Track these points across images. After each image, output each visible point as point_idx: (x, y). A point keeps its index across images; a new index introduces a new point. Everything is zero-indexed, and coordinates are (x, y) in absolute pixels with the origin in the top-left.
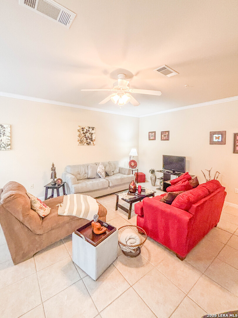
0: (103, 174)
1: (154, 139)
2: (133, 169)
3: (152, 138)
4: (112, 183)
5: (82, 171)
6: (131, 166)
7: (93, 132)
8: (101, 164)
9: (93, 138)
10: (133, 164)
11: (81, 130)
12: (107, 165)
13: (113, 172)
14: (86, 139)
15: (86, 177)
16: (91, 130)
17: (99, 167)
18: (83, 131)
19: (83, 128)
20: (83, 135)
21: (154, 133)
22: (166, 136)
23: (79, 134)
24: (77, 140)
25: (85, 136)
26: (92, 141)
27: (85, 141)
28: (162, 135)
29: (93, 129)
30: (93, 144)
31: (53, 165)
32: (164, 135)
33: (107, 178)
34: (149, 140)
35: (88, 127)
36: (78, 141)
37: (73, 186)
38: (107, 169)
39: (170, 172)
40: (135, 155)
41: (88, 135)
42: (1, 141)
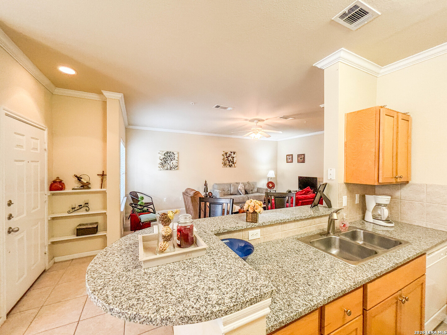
0: (243, 191)
1: (291, 161)
2: (271, 190)
3: (289, 161)
5: (226, 188)
6: (268, 187)
7: (234, 156)
8: (241, 183)
9: (235, 162)
10: (271, 185)
11: (225, 155)
12: (246, 185)
13: (252, 190)
14: (228, 162)
15: (229, 193)
16: (232, 154)
17: (239, 186)
18: (226, 155)
19: (226, 153)
20: (226, 159)
21: (291, 156)
22: (302, 159)
23: (223, 158)
24: (222, 163)
25: (228, 159)
26: (233, 163)
27: (228, 164)
28: (299, 158)
29: (234, 154)
30: (234, 166)
31: (206, 182)
33: (246, 195)
34: (287, 162)
35: (231, 152)
38: (247, 187)
40: (272, 177)
41: (230, 158)
42: (173, 163)
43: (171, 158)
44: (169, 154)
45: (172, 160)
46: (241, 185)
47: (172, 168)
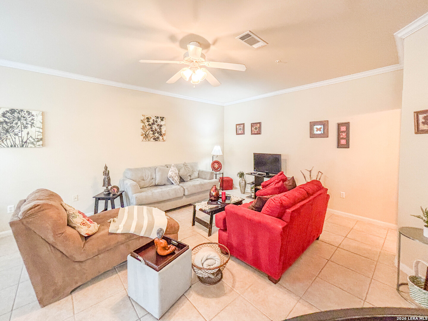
0: (177, 179)
1: (243, 133)
2: (217, 173)
3: (239, 133)
4: (188, 191)
5: (147, 176)
6: (214, 168)
7: (162, 123)
8: (174, 166)
9: (163, 132)
10: (217, 166)
11: (146, 121)
12: (182, 168)
13: (190, 176)
14: (152, 133)
15: (154, 184)
16: (159, 120)
17: (170, 171)
18: (148, 121)
19: (148, 118)
20: (148, 127)
21: (242, 126)
22: (257, 129)
23: (143, 126)
25: (151, 128)
26: (161, 135)
27: (151, 135)
28: (253, 128)
29: (162, 120)
30: (163, 139)
31: (106, 168)
32: (255, 127)
33: (181, 184)
34: (237, 134)
35: (156, 117)
36: (142, 135)
37: (134, 195)
38: (182, 172)
39: (263, 175)
40: (218, 154)
41: (155, 127)
42: (28, 134)
43: (25, 122)
44: (16, 115)
45: (25, 127)
46: (173, 169)
47: (26, 142)
